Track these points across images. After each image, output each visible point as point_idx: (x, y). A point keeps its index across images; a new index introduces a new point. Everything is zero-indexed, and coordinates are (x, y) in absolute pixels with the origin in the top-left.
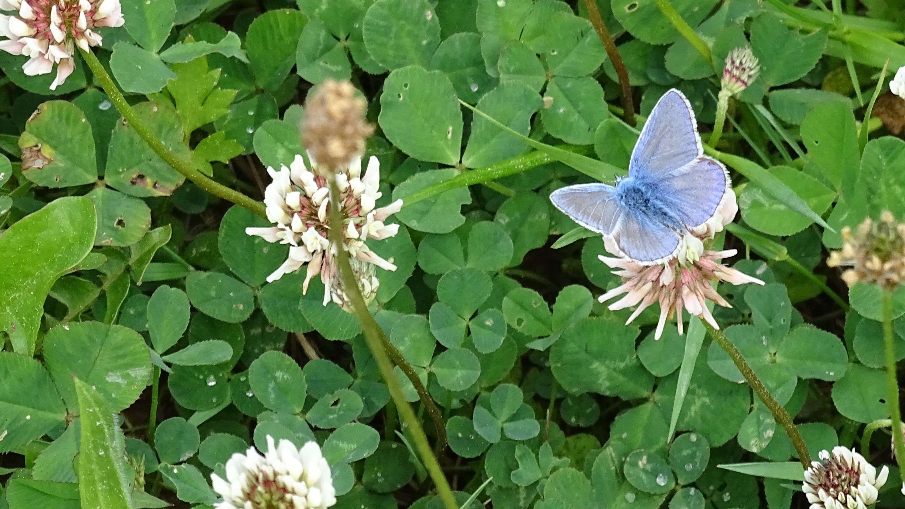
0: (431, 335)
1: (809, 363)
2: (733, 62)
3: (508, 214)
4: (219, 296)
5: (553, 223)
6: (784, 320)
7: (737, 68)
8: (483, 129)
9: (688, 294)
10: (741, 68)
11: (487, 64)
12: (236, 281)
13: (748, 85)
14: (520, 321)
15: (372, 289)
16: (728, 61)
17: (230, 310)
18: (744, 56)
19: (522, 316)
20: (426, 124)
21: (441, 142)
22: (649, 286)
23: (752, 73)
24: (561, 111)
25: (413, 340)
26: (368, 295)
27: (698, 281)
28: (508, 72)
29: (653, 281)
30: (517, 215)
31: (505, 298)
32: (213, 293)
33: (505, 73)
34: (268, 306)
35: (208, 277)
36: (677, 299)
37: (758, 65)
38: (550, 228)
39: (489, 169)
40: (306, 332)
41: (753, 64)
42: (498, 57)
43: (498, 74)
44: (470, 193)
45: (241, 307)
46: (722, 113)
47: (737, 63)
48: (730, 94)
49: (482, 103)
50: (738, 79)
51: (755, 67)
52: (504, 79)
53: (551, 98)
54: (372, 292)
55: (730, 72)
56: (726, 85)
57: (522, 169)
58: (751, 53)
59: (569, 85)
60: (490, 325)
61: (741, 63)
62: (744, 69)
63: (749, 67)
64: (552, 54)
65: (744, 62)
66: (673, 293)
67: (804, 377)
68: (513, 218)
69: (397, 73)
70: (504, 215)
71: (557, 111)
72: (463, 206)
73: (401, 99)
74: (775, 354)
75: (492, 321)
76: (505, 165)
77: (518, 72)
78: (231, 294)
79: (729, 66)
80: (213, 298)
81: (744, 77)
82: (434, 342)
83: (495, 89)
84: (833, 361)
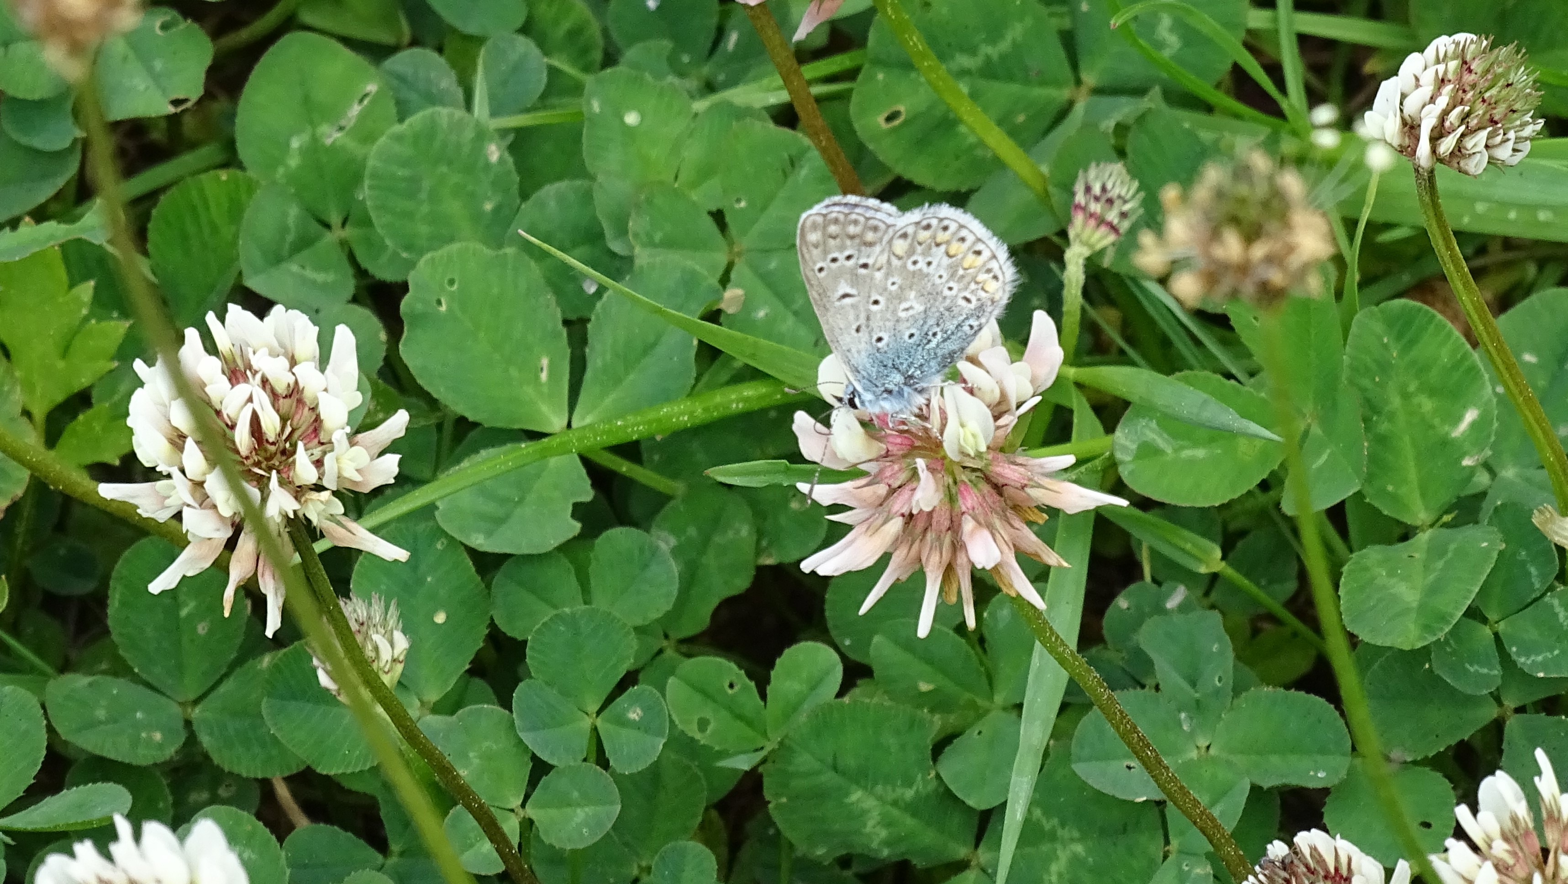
0: (521, 741)
1: (1275, 759)
2: (1088, 189)
3: (673, 531)
4: (112, 720)
5: (764, 543)
6: (1220, 680)
7: (1097, 199)
8: (608, 357)
9: (972, 533)
10: (1103, 199)
11: (608, 233)
12: (149, 692)
13: (1122, 231)
14: (703, 725)
15: (396, 656)
16: (1079, 188)
17: (135, 742)
18: (1110, 175)
19: (708, 714)
20: (497, 356)
21: (529, 391)
22: (895, 525)
23: (1127, 207)
24: (761, 314)
25: (487, 757)
26: (388, 666)
27: (997, 513)
28: (651, 243)
29: (903, 515)
30: (692, 531)
31: (671, 680)
32: (101, 714)
33: (644, 245)
34: (211, 734)
35: (90, 685)
36: (958, 554)
37: (1138, 191)
38: (759, 551)
39: (619, 423)
40: (286, 774)
41: (1128, 191)
42: (628, 215)
43: (632, 248)
44: (589, 482)
45: (158, 736)
46: (1073, 292)
47: (1097, 189)
48: (1087, 252)
49: (604, 308)
50: (1101, 221)
51: (1133, 196)
52: (642, 257)
53: (739, 292)
54: (394, 660)
55: (1084, 209)
56: (1078, 236)
57: (686, 422)
58: (1124, 171)
59: (773, 265)
60: (637, 718)
61: (1104, 189)
62: (1110, 201)
63: (1119, 197)
64: (737, 206)
65: (1109, 186)
66: (947, 540)
67: (1266, 784)
68: (683, 538)
69: (433, 259)
70: (664, 534)
71: (753, 314)
72: (576, 506)
73: (443, 308)
74: (1208, 747)
75: (639, 711)
76: (652, 415)
77: (669, 244)
78: (139, 715)
79: (1080, 198)
80: (101, 722)
81: (1112, 216)
82: (527, 758)
83: (627, 278)
84: (1323, 751)
